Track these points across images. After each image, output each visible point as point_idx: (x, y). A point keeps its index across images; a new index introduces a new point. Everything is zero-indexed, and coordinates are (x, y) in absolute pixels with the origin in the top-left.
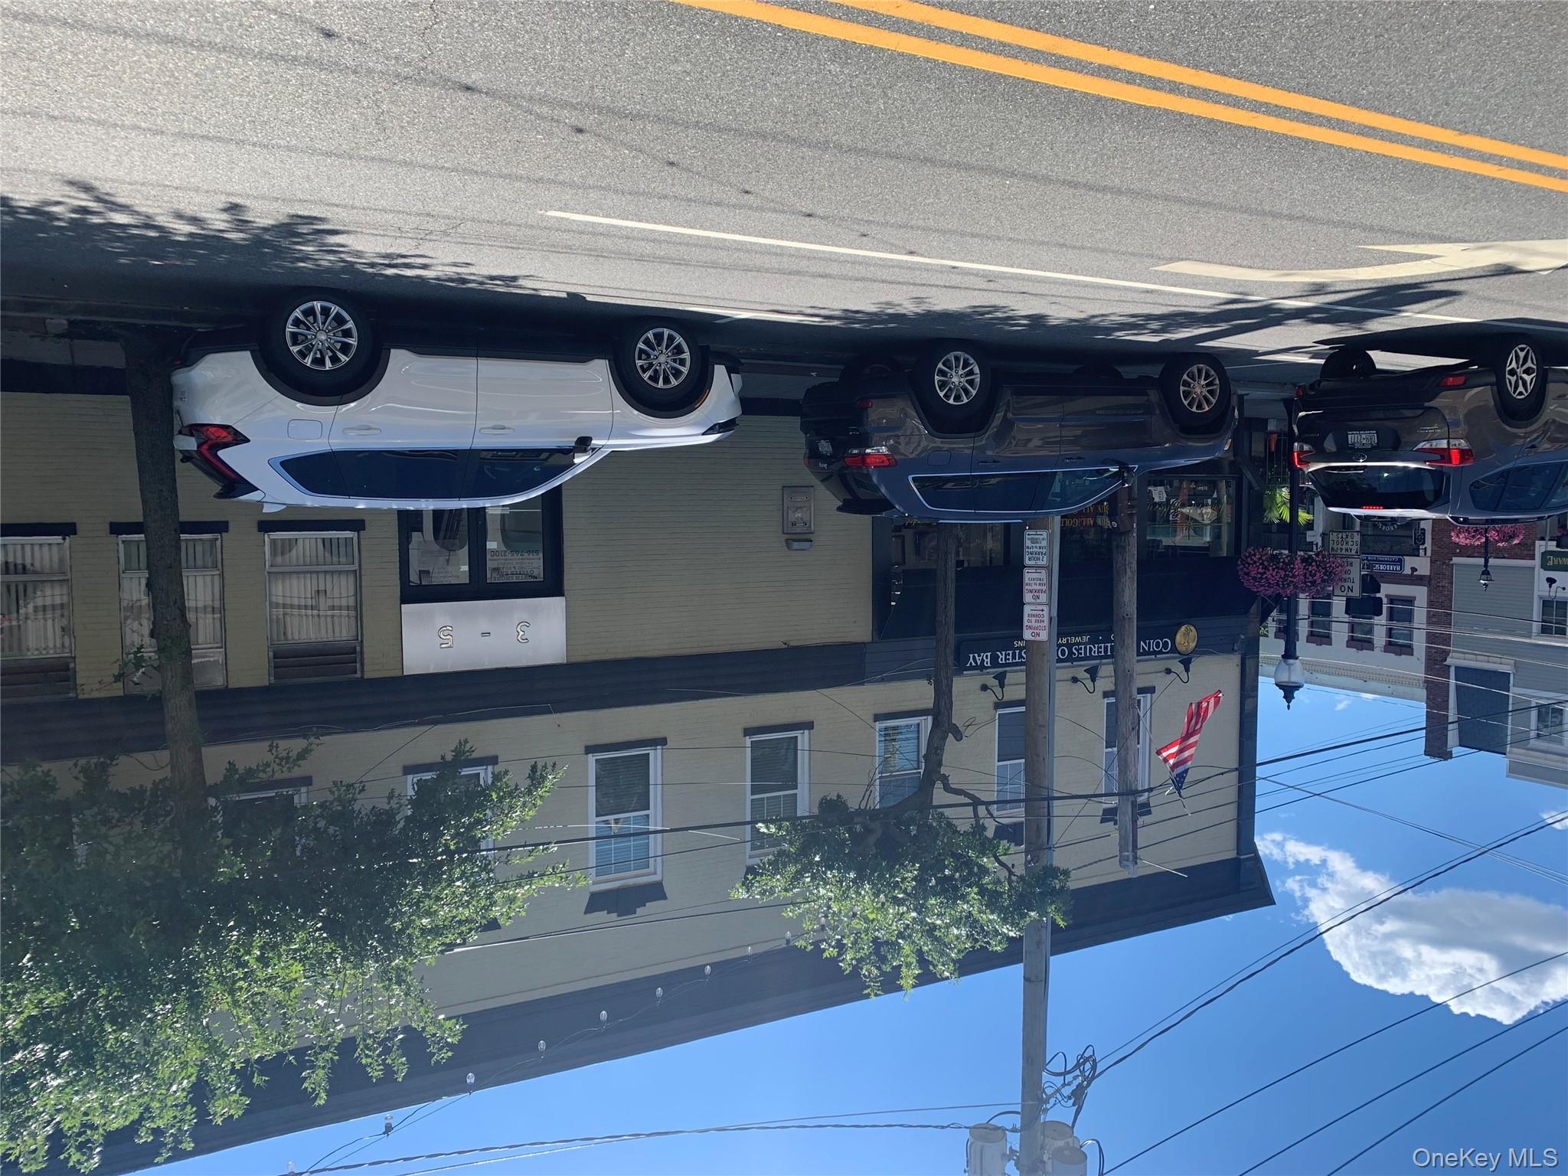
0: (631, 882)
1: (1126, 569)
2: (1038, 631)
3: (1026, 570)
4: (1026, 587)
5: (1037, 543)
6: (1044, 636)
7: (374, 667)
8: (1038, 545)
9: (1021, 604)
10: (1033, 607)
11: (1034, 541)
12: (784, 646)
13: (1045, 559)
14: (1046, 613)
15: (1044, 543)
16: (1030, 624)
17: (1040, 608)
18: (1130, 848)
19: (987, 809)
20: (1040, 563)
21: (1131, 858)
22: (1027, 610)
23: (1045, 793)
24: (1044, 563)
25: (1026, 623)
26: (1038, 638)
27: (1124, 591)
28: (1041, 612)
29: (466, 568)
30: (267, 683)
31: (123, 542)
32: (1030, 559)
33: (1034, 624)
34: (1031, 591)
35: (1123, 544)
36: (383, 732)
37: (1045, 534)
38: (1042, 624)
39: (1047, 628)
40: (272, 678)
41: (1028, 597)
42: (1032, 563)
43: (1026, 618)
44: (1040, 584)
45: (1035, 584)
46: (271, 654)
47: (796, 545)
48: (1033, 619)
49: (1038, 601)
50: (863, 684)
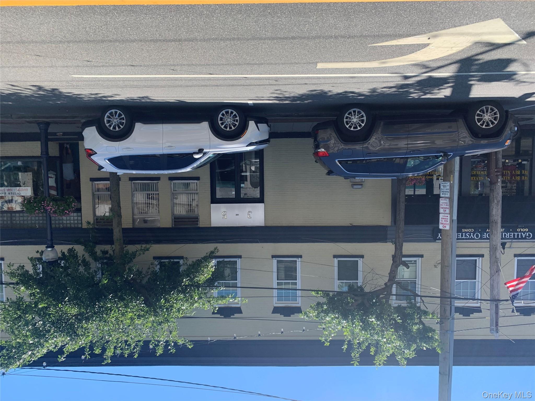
0: (290, 305)
1: (494, 200)
2: (445, 225)
3: (441, 199)
4: (441, 206)
5: (445, 187)
6: (448, 228)
7: (202, 224)
8: (446, 188)
9: (439, 213)
10: (443, 215)
11: (444, 186)
12: (350, 225)
13: (448, 194)
14: (449, 218)
15: (448, 187)
16: (442, 222)
17: (446, 215)
18: (495, 325)
19: (421, 299)
20: (446, 196)
21: (495, 330)
22: (441, 216)
23: (448, 295)
24: (448, 196)
25: (440, 222)
26: (445, 228)
27: (493, 209)
28: (446, 217)
29: (234, 193)
30: (171, 227)
31: (133, 183)
32: (442, 194)
33: (444, 222)
34: (443, 208)
35: (493, 188)
36: (206, 244)
37: (448, 184)
38: (447, 222)
39: (449, 224)
40: (173, 225)
41: (441, 211)
42: (443, 196)
43: (440, 219)
44: (446, 205)
45: (444, 205)
46: (173, 218)
47: (355, 187)
48: (443, 220)
49: (445, 212)
50: (386, 242)
